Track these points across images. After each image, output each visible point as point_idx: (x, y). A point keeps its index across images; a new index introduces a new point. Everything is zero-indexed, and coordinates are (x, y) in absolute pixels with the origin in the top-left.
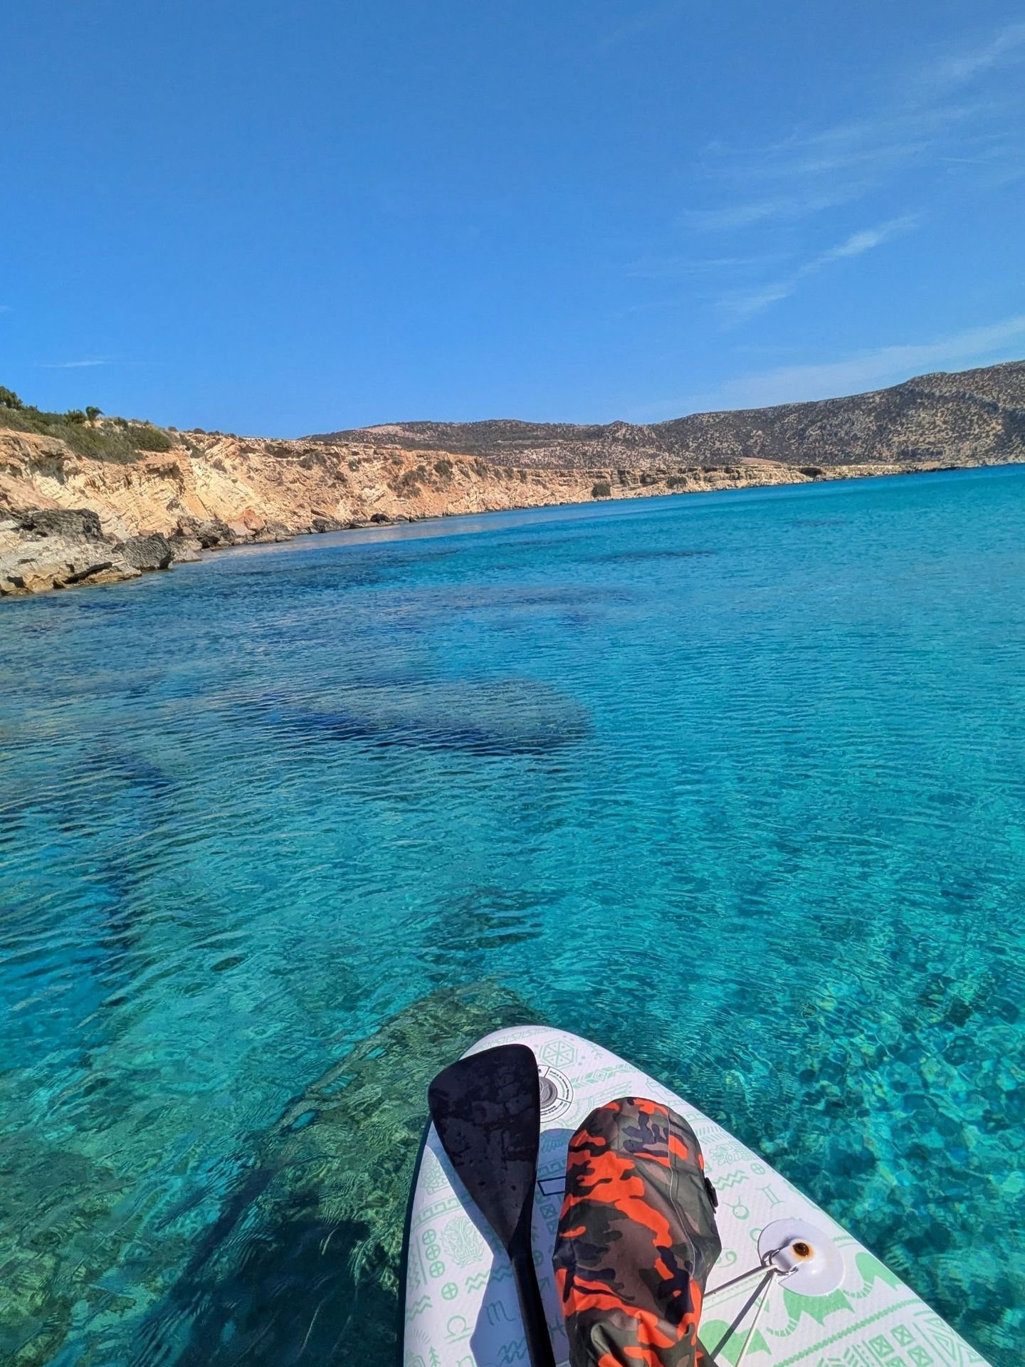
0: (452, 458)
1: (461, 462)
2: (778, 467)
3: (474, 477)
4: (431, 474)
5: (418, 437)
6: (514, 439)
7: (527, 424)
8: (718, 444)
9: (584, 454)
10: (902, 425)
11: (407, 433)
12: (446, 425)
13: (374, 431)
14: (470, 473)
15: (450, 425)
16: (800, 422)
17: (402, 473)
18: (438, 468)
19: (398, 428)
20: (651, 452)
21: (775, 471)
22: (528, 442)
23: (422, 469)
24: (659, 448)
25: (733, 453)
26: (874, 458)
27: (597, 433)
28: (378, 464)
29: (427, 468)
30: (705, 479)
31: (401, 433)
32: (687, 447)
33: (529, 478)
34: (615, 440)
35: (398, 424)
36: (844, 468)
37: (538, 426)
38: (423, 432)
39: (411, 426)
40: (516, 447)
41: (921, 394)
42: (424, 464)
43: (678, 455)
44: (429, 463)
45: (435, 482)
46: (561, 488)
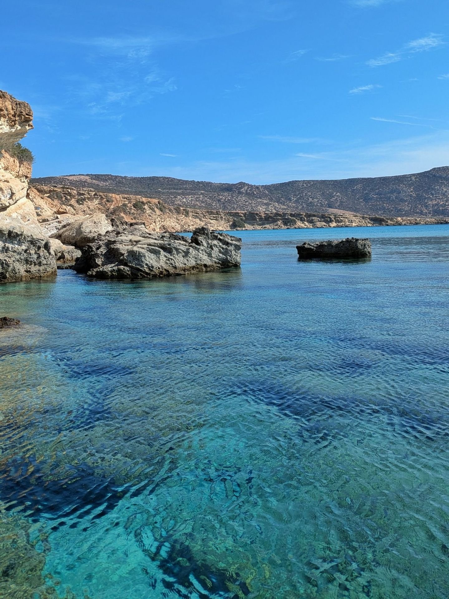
0: (144, 200)
1: (149, 202)
2: (355, 216)
3: (158, 212)
4: (131, 209)
5: (101, 184)
6: (169, 189)
7: (179, 180)
8: (310, 199)
9: (219, 201)
10: (432, 194)
11: (94, 181)
12: (122, 177)
13: (70, 178)
14: (156, 209)
15: (125, 178)
16: (364, 189)
17: (112, 207)
18: (135, 206)
19: (87, 177)
20: (265, 201)
21: (354, 218)
22: (180, 191)
23: (125, 205)
24: (271, 200)
25: (322, 206)
26: (417, 213)
27: (228, 188)
28: (96, 202)
29: (129, 205)
30: (308, 221)
31: (89, 181)
32: (290, 200)
33: (190, 214)
34: (240, 193)
35: (87, 175)
36: (399, 219)
37: (187, 182)
38: (105, 180)
39: (97, 177)
40: (171, 193)
41: (440, 177)
42: (127, 203)
43: (284, 205)
44: (130, 202)
45: (133, 214)
46: (211, 221)
